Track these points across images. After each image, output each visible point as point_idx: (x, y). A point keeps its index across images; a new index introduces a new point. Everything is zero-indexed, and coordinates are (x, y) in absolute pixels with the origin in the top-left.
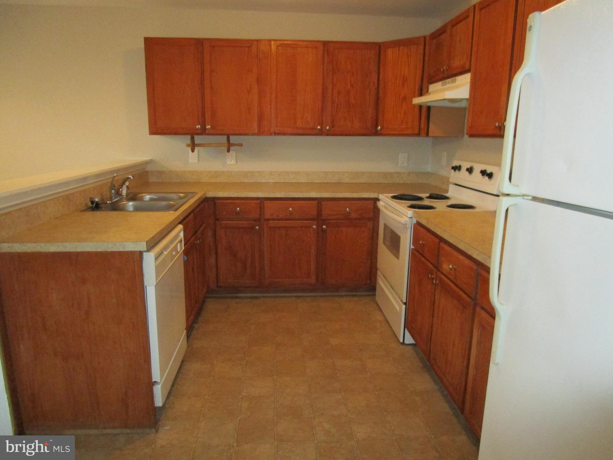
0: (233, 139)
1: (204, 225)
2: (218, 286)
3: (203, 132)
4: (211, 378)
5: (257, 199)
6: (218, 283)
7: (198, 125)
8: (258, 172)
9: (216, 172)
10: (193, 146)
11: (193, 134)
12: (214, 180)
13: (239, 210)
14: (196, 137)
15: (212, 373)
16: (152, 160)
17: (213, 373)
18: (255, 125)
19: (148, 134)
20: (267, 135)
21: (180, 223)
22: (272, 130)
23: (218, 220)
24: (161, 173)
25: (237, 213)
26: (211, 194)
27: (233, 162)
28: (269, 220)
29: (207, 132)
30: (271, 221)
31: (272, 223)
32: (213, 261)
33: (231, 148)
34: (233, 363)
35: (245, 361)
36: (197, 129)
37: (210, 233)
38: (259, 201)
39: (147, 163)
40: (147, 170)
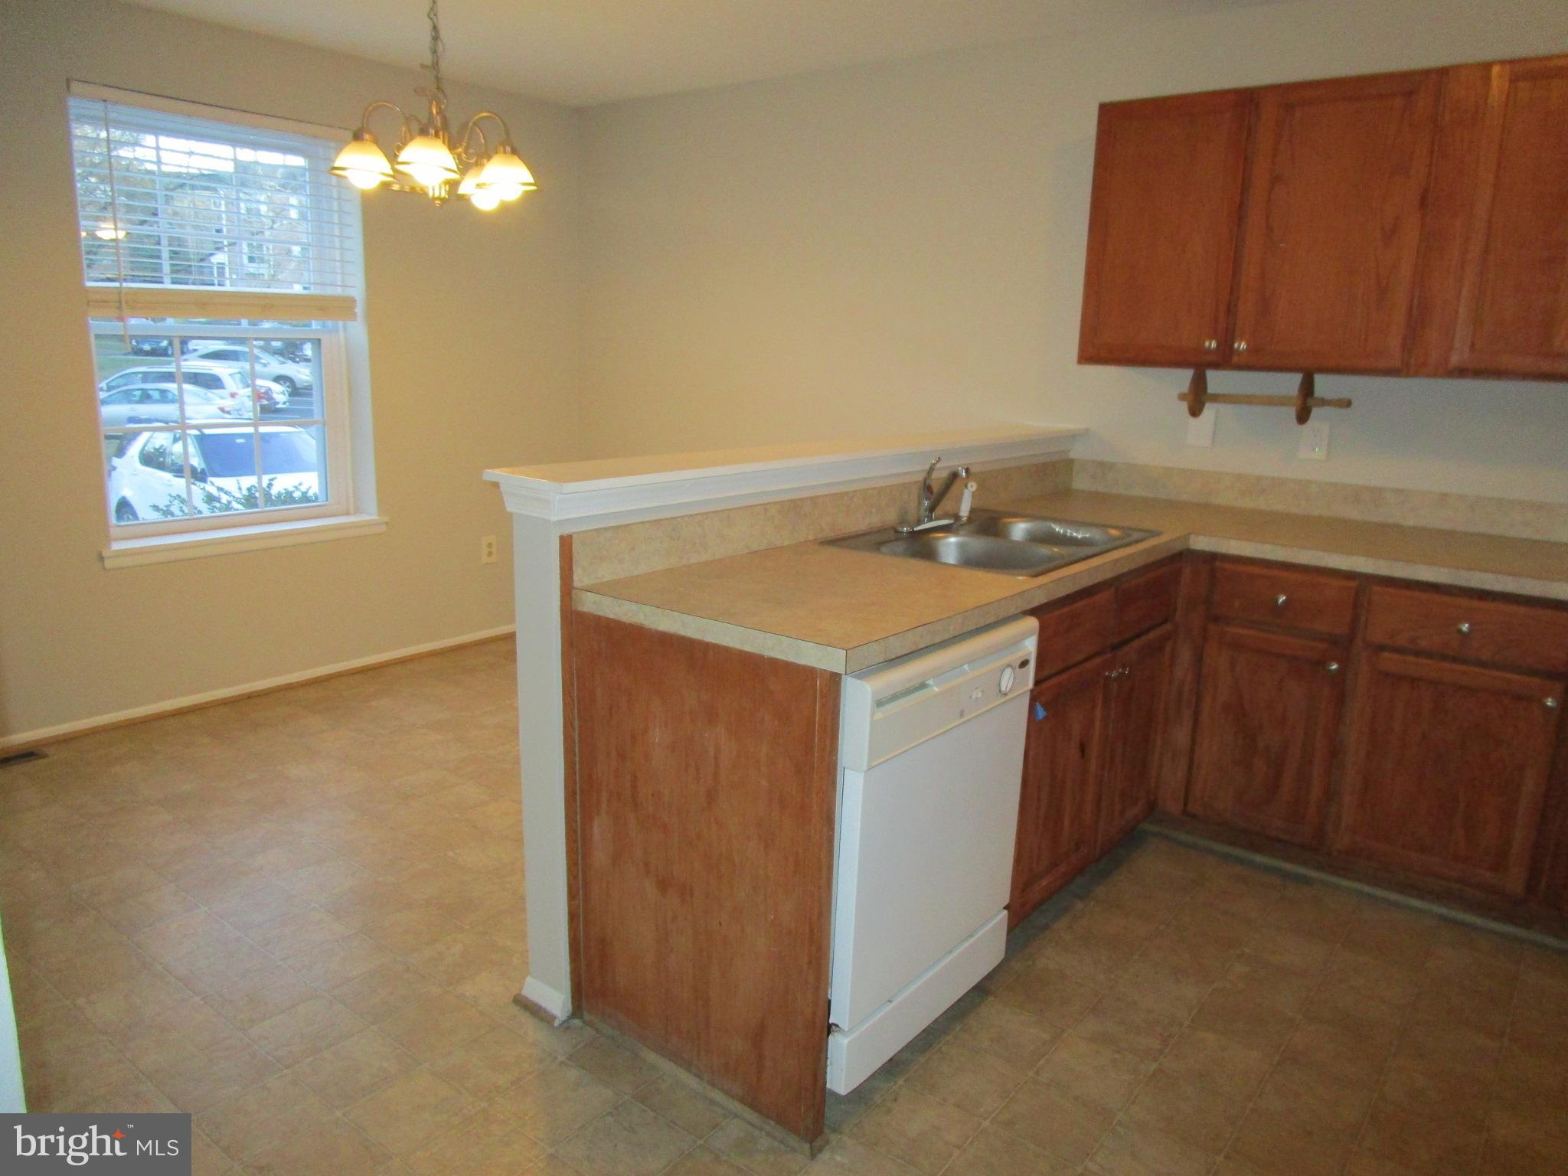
0: (1324, 385)
1: (1168, 627)
2: (1185, 812)
3: (1225, 360)
4: (1031, 1074)
5: (1350, 575)
6: (1186, 804)
7: (1211, 338)
8: (1399, 492)
9: (1259, 478)
10: (1197, 399)
11: (1200, 365)
12: (1248, 503)
13: (1283, 602)
14: (1211, 374)
15: (1039, 1060)
16: (1087, 432)
17: (1042, 1062)
18: (1394, 343)
19: (1076, 361)
20: (1434, 374)
21: (1033, 612)
22: (1455, 359)
23: (1216, 619)
24: (1105, 467)
25: (1277, 611)
26: (1202, 543)
27: (1319, 453)
28: (1382, 648)
29: (1235, 359)
30: (1386, 654)
31: (1389, 662)
32: (1181, 735)
33: (1316, 412)
34: (1117, 1056)
35: (1154, 1066)
36: (1209, 351)
37: (1185, 656)
38: (1354, 584)
39: (1074, 436)
40: (1072, 455)
